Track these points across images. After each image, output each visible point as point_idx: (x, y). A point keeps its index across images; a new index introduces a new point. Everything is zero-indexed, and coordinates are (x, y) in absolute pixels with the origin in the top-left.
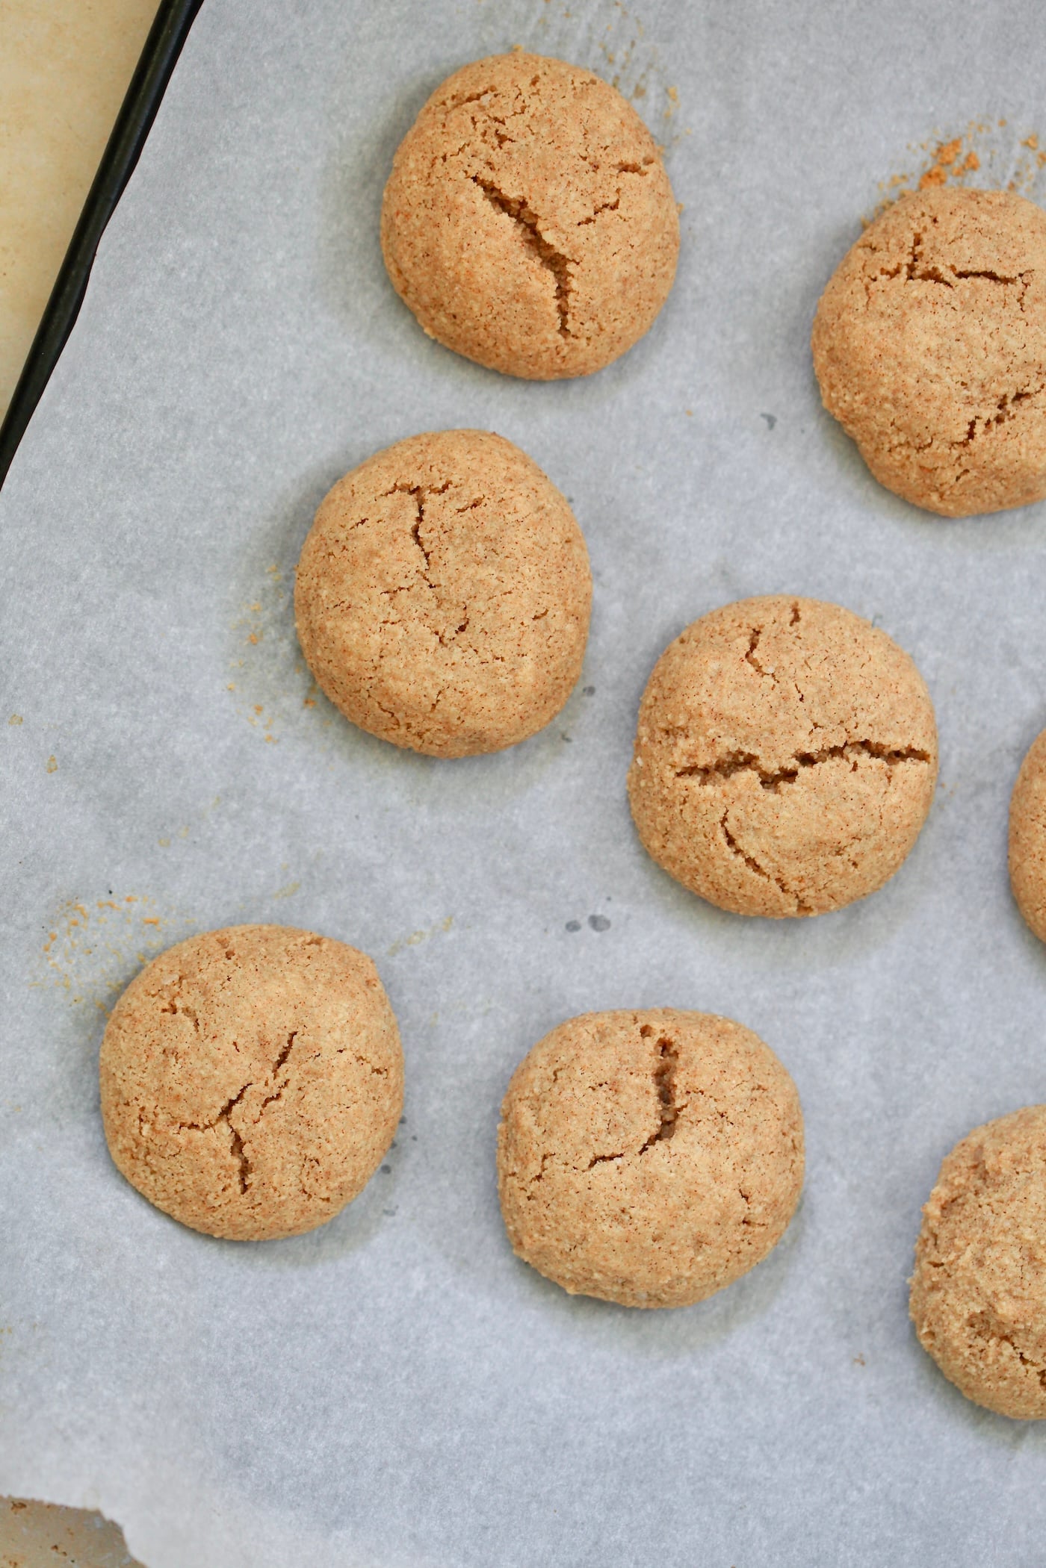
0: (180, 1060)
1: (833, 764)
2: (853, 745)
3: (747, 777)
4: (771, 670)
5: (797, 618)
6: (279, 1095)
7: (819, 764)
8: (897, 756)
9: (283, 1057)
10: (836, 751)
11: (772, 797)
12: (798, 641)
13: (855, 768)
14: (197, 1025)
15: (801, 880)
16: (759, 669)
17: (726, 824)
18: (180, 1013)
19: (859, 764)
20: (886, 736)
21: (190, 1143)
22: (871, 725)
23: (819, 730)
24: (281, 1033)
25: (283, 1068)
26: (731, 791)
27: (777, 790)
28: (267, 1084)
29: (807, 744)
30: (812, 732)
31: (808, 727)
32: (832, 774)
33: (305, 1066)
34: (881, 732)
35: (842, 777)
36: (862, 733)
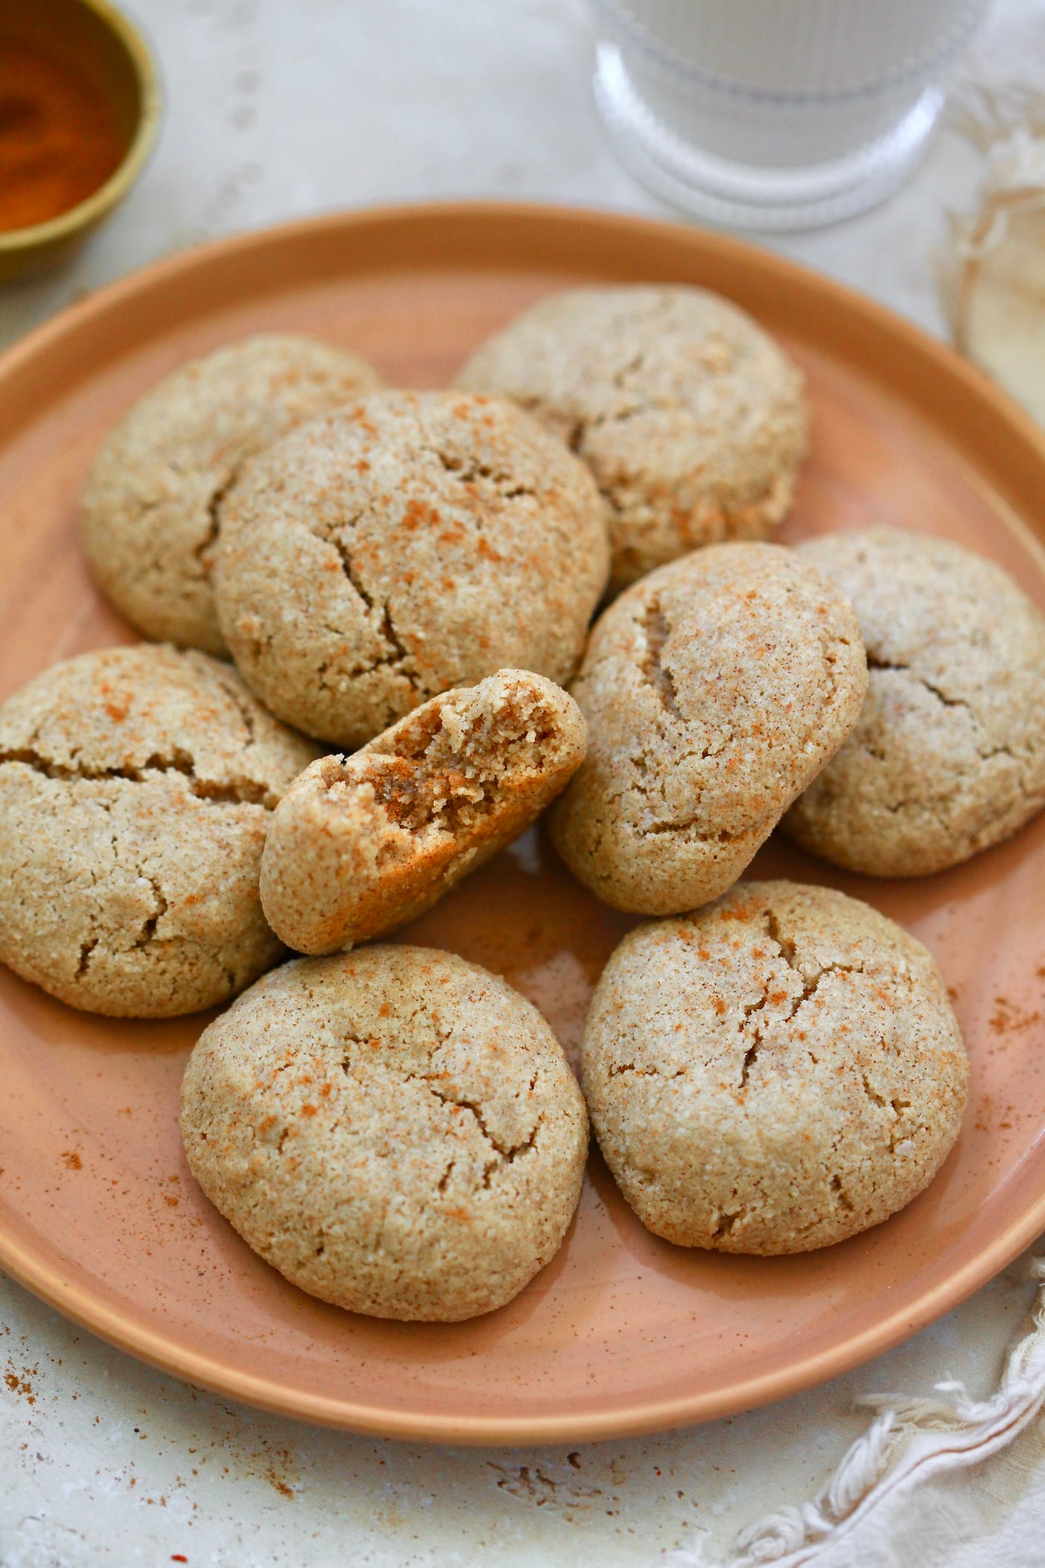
0: (879, 1040)
1: (99, 761)
2: (67, 777)
3: (208, 771)
4: (142, 882)
5: (86, 949)
6: (748, 1013)
7: (116, 767)
8: (20, 756)
9: (751, 1056)
10: (90, 774)
11: (186, 744)
12: (95, 912)
13: (74, 752)
14: (866, 1085)
16: (156, 888)
17: (248, 737)
18: (888, 1100)
19: (67, 755)
20: (25, 776)
21: (847, 951)
22: (40, 793)
23: (105, 802)
24: (760, 1083)
25: (749, 1044)
26: (232, 764)
27: (178, 752)
28: (767, 1023)
29: (124, 788)
30: (115, 801)
31: (117, 809)
32: (107, 750)
33: (721, 1049)
34: (30, 782)
35: (96, 744)
36: (53, 786)
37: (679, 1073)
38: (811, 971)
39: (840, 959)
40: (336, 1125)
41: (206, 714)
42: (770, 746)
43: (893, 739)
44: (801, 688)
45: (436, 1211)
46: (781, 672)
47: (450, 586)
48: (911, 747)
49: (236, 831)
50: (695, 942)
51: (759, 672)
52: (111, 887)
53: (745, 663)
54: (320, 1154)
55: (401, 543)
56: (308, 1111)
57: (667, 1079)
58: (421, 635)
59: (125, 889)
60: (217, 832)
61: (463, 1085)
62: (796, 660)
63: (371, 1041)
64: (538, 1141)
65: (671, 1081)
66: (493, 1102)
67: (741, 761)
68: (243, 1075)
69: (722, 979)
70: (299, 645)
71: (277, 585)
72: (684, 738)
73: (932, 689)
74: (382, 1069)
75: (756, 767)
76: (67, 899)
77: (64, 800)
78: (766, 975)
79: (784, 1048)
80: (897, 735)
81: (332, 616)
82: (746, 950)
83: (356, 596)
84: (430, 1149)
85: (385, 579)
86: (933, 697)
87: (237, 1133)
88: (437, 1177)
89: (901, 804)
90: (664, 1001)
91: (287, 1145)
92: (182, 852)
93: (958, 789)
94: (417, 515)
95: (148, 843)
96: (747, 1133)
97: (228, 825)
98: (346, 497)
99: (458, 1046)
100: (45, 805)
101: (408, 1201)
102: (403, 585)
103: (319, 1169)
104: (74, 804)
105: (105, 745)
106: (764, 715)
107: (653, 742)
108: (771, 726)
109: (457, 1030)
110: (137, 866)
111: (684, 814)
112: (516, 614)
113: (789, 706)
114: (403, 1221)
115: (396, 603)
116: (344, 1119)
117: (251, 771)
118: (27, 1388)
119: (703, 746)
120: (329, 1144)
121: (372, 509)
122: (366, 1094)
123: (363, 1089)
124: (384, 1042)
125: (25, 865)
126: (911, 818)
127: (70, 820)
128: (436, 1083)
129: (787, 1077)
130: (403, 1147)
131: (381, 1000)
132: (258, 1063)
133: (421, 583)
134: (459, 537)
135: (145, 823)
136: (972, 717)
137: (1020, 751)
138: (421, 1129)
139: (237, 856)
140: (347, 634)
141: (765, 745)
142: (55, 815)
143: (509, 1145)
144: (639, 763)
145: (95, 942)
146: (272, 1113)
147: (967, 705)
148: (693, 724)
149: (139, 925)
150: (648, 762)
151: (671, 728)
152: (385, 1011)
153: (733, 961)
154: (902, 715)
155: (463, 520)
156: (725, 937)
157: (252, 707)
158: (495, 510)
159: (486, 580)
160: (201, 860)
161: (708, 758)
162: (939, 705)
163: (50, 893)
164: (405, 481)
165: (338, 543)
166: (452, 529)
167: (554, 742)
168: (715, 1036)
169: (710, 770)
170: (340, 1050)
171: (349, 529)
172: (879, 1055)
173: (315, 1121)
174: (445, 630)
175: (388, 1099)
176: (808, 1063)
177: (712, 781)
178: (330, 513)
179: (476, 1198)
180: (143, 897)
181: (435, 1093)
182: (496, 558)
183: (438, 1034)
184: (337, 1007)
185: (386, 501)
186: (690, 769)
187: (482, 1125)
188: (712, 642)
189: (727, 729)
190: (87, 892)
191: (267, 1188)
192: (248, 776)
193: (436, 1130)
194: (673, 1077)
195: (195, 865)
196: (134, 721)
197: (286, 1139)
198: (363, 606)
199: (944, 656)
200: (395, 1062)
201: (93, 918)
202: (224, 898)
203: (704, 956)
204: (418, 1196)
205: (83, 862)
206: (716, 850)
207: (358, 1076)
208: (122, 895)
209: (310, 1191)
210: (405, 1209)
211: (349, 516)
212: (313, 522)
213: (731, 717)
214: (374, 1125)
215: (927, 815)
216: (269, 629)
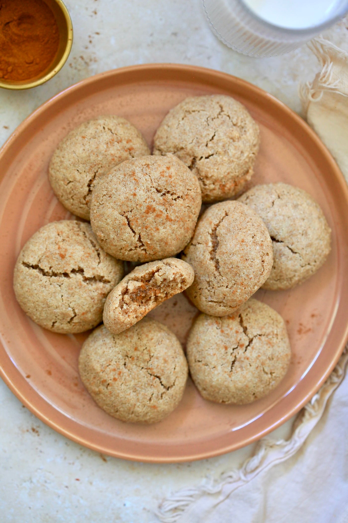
0: (268, 357)
1: (58, 271)
2: (49, 276)
3: (88, 274)
4: (70, 309)
5: (54, 323)
6: (233, 350)
7: (62, 273)
8: (35, 267)
9: (234, 362)
10: (55, 275)
11: (82, 266)
12: (57, 316)
13: (50, 268)
14: (264, 370)
15: (78, 235)
16: (74, 310)
17: (99, 261)
18: (269, 372)
19: (49, 268)
20: (37, 275)
21: (261, 330)
22: (41, 281)
23: (59, 284)
24: (235, 371)
25: (233, 360)
26: (95, 272)
27: (79, 267)
28: (238, 353)
29: (65, 280)
30: (62, 284)
31: (63, 286)
32: (60, 268)
33: (226, 361)
34: (38, 277)
35: (57, 265)
36: (45, 278)
37: (214, 367)
38: (251, 337)
39: (259, 333)
40: (122, 384)
41: (87, 255)
42: (245, 288)
43: (278, 264)
44: (255, 273)
45: (148, 406)
46: (250, 267)
47: (158, 229)
48: (283, 266)
49: (96, 294)
50: (220, 326)
51: (243, 267)
52: (61, 310)
53: (239, 265)
54: (118, 391)
55: (144, 218)
56: (115, 379)
57: (211, 369)
58: (149, 242)
59: (65, 311)
60: (91, 294)
61: (156, 372)
62: (254, 264)
63: (132, 358)
64: (176, 384)
65: (212, 370)
66: (164, 376)
67: (237, 291)
68: (97, 367)
69: (227, 339)
70: (114, 244)
71: (109, 227)
72: (221, 281)
73: (290, 249)
74: (135, 366)
75: (241, 293)
76: (49, 312)
77: (48, 283)
78: (239, 339)
79: (242, 361)
80: (279, 263)
81: (124, 237)
82: (234, 331)
83: (131, 232)
84: (147, 390)
85: (140, 228)
86: (290, 251)
87: (95, 381)
88: (148, 398)
89: (278, 280)
90: (211, 345)
91: (109, 388)
92: (81, 301)
93: (295, 276)
94: (150, 209)
95: (71, 298)
96: (231, 385)
97: (94, 292)
98: (129, 203)
99: (156, 360)
100: (43, 285)
101: (141, 404)
102: (144, 229)
103: (117, 395)
104: (51, 284)
105: (59, 266)
106: (244, 280)
107: (212, 279)
108: (246, 283)
109: (155, 355)
110: (68, 304)
111: (220, 300)
112: (176, 235)
113: (251, 278)
114: (139, 409)
115: (142, 234)
116: (124, 382)
117: (100, 273)
118: (37, 432)
119: (226, 285)
120: (120, 389)
121: (137, 208)
122: (130, 374)
123: (130, 372)
124: (135, 358)
125: (37, 301)
126: (281, 283)
127: (50, 290)
128: (149, 370)
129: (243, 370)
130: (140, 389)
131: (135, 346)
132: (101, 363)
133: (150, 229)
134: (161, 215)
135: (71, 292)
136: (300, 257)
137: (313, 263)
138: (145, 384)
139: (96, 301)
140: (128, 242)
141: (243, 288)
142: (45, 287)
143: (168, 386)
144: (208, 282)
145: (56, 322)
146: (105, 379)
147: (299, 254)
148: (224, 278)
149: (69, 319)
150: (210, 283)
151: (217, 277)
152: (136, 349)
153: (230, 334)
154: (281, 257)
155: (162, 210)
156: (228, 326)
157: (100, 249)
158: (171, 205)
159: (168, 227)
160: (86, 303)
161: (227, 289)
162: (291, 253)
163: (44, 310)
164: (146, 199)
165: (127, 217)
166: (159, 213)
167: (185, 284)
168: (224, 357)
169: (228, 292)
170: (123, 360)
171: (130, 213)
172: (268, 361)
173: (117, 382)
174: (156, 241)
175: (136, 376)
176: (249, 367)
177: (228, 295)
178: (125, 208)
179: (158, 402)
180: (70, 313)
181: (149, 373)
182: (171, 220)
183: (150, 355)
184: (123, 348)
185: (141, 206)
186: (222, 290)
187: (161, 382)
188: (230, 256)
189: (233, 282)
190: (55, 311)
191: (103, 396)
192: (99, 274)
193: (149, 384)
194: (213, 368)
195: (85, 304)
196: (67, 258)
197: (109, 386)
198: (133, 234)
199: (294, 239)
200: (138, 364)
201: (56, 317)
202: (92, 313)
203: (222, 331)
204: (143, 403)
205: (53, 302)
206: (228, 309)
207: (128, 368)
208: (64, 312)
209: (115, 400)
210: (140, 406)
211: (130, 209)
212: (120, 211)
213: (235, 279)
214: (132, 383)
215: (285, 282)
216: (106, 238)
